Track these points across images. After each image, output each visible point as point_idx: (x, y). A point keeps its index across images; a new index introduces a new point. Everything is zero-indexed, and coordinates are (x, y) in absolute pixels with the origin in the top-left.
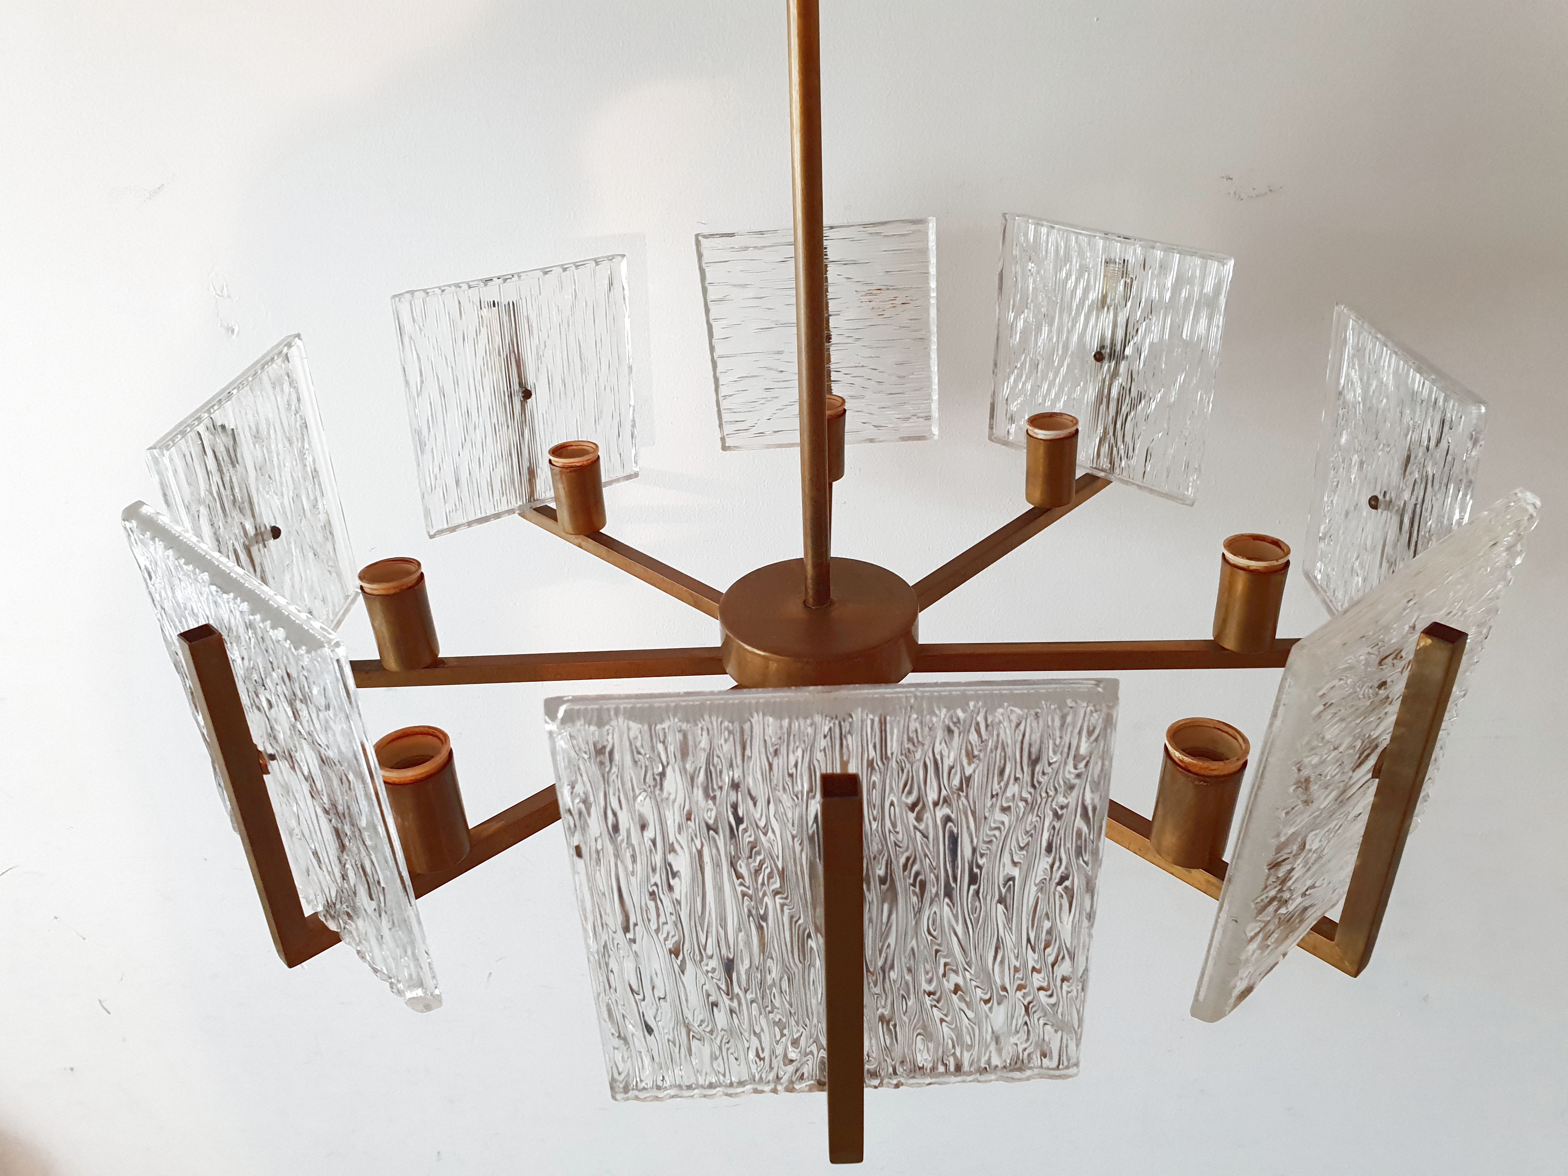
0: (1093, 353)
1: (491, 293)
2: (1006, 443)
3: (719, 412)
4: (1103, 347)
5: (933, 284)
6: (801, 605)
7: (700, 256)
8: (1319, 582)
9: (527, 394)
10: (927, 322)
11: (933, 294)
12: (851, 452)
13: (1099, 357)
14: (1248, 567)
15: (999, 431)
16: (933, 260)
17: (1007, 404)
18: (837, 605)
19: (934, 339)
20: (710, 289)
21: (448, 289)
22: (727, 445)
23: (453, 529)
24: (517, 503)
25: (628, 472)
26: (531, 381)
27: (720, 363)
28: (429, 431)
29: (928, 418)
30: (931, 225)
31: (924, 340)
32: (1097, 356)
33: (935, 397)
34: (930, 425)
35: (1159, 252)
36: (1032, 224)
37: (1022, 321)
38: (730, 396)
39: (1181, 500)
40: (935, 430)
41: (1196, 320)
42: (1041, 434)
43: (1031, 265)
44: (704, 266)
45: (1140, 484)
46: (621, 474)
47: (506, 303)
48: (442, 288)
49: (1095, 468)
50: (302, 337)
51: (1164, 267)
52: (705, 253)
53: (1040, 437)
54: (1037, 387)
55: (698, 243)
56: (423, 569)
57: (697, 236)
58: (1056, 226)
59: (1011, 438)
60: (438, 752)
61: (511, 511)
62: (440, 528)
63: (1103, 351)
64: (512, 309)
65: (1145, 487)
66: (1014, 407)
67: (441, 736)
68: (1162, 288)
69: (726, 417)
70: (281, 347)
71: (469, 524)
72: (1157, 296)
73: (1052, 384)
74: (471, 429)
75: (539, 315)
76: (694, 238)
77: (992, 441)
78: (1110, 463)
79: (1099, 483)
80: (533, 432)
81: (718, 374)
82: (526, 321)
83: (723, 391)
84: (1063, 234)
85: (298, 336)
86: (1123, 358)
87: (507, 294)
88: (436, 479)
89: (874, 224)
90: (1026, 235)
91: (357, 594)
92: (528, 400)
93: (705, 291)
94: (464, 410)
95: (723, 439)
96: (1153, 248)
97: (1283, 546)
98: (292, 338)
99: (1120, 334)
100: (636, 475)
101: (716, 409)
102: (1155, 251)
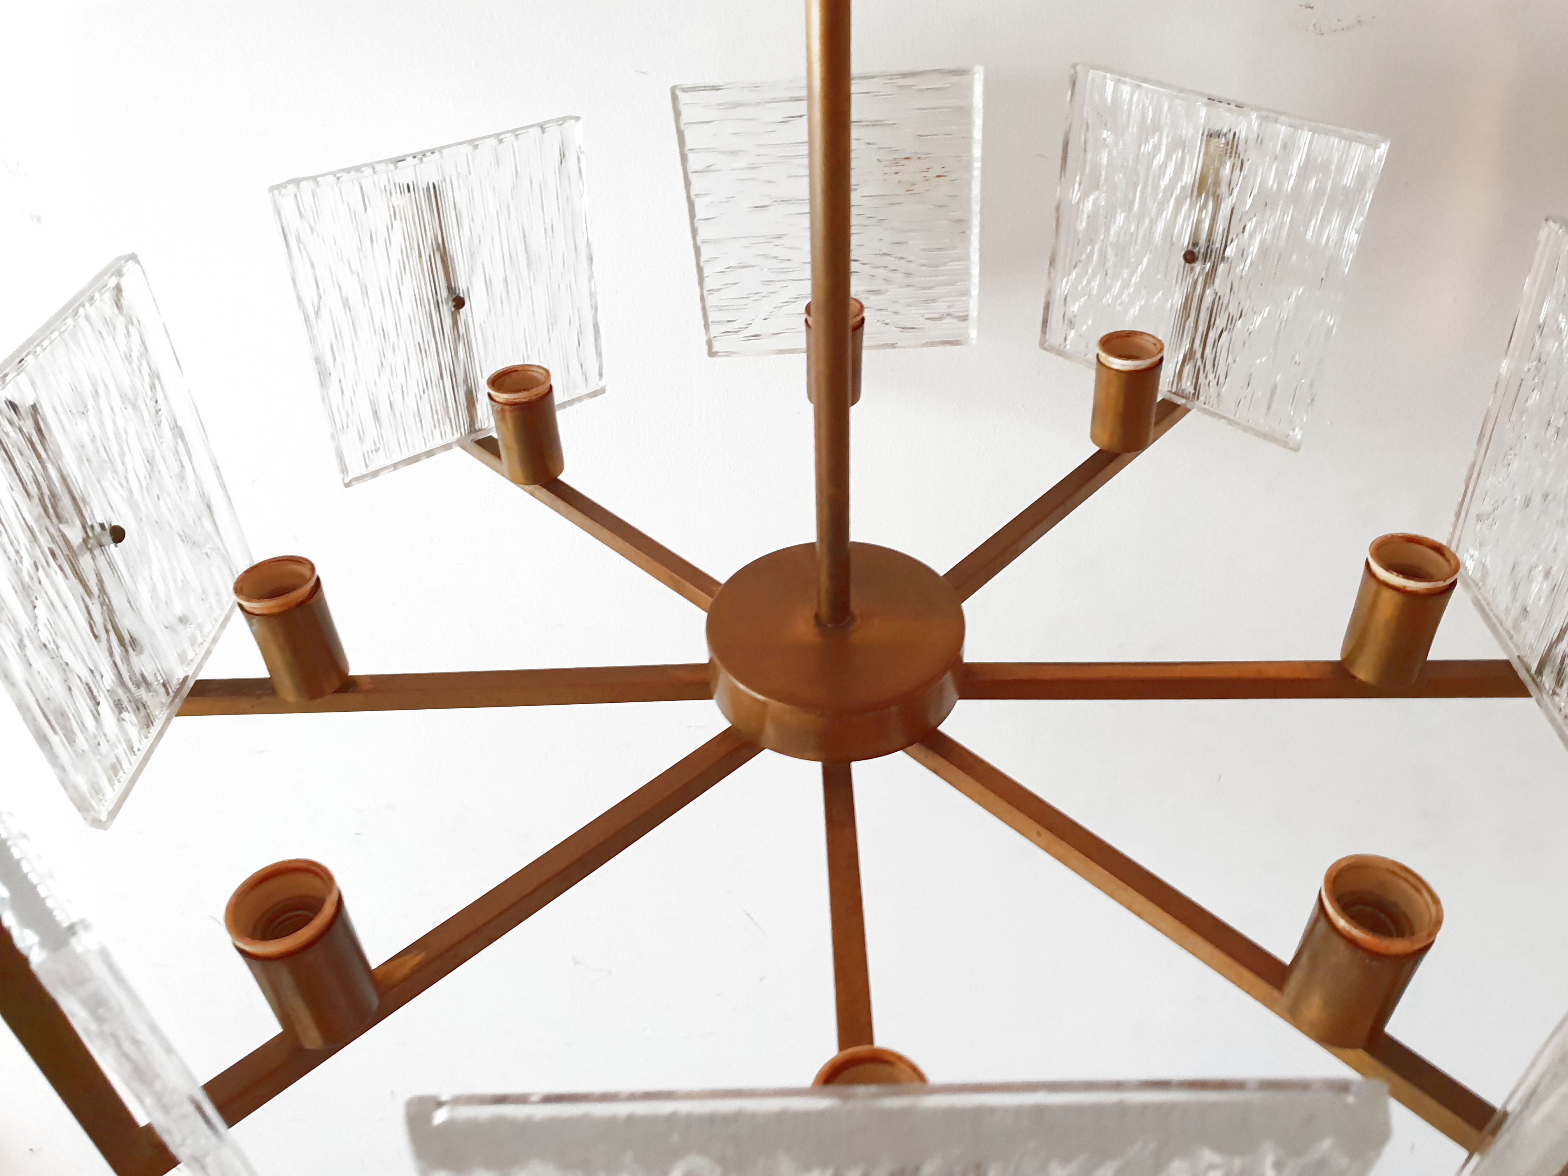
0: (1183, 253)
1: (406, 174)
2: (1061, 353)
3: (704, 309)
4: (1195, 244)
5: (977, 152)
6: (812, 622)
7: (677, 114)
8: (1470, 573)
9: (459, 303)
10: (968, 201)
11: (977, 165)
12: (870, 361)
13: (1190, 257)
14: (1405, 587)
15: (1055, 337)
16: (978, 121)
17: (1065, 304)
18: (858, 622)
19: (976, 221)
20: (691, 156)
21: (345, 177)
22: (714, 350)
23: (375, 474)
24: (453, 435)
25: (592, 388)
26: (461, 286)
27: (704, 249)
28: (335, 359)
29: (964, 318)
30: (977, 76)
31: (963, 222)
32: (1188, 257)
33: (975, 292)
34: (967, 328)
35: (1284, 127)
36: (1111, 80)
37: (1091, 203)
38: (718, 290)
39: (1284, 442)
40: (973, 333)
41: (1326, 220)
42: (1118, 364)
43: (1105, 134)
44: (683, 127)
45: (1232, 417)
46: (584, 391)
47: (425, 186)
48: (338, 175)
49: (1174, 393)
50: (140, 258)
51: (1288, 148)
52: (684, 109)
53: (1115, 367)
54: (1105, 289)
55: (674, 98)
56: (319, 572)
57: (673, 90)
58: (1144, 85)
59: (1068, 347)
60: (321, 902)
61: (448, 447)
62: (357, 474)
63: (1196, 250)
64: (434, 192)
65: (1238, 424)
66: (1075, 308)
67: (324, 876)
68: (1282, 176)
69: (712, 317)
70: (106, 277)
71: (395, 466)
72: (1275, 185)
73: (1126, 285)
74: (389, 352)
75: (471, 198)
76: (669, 93)
77: (1044, 349)
78: (1195, 389)
79: (1178, 412)
80: (469, 348)
81: (702, 264)
82: (452, 208)
83: (709, 284)
84: (1153, 96)
85: (133, 257)
86: (1223, 258)
87: (428, 173)
88: (348, 416)
89: (904, 75)
90: (1102, 93)
91: (232, 609)
92: (462, 310)
93: (684, 158)
94: (379, 328)
95: (709, 343)
96: (1276, 121)
97: (1448, 555)
98: (123, 262)
99: (1221, 226)
100: (602, 391)
101: (700, 306)
102: (1278, 126)
